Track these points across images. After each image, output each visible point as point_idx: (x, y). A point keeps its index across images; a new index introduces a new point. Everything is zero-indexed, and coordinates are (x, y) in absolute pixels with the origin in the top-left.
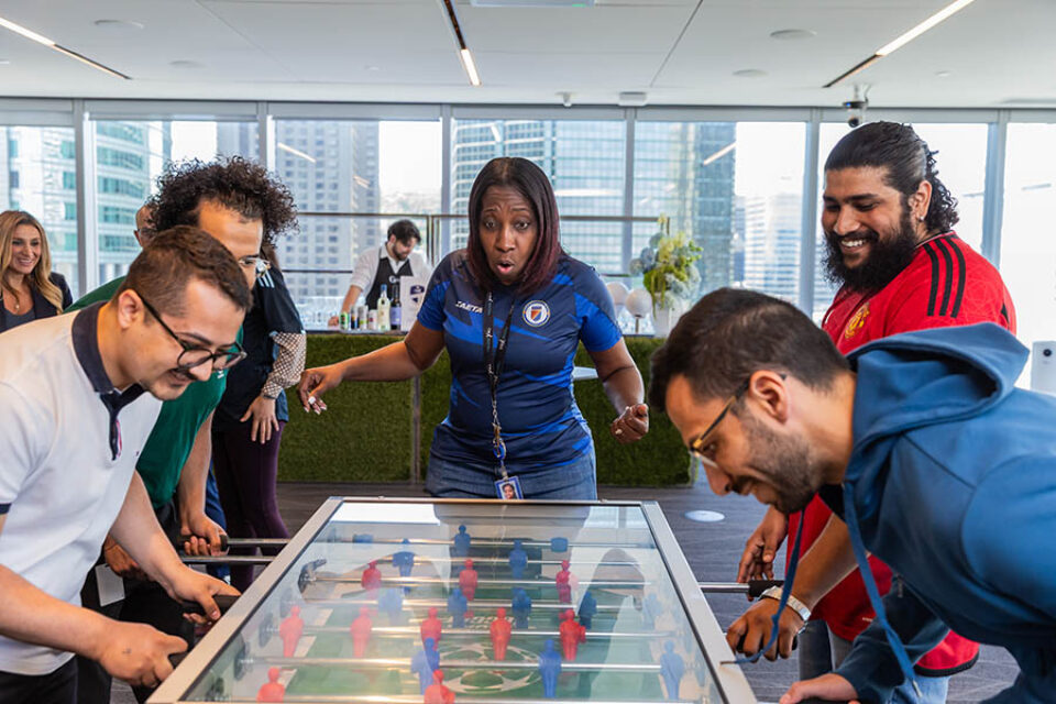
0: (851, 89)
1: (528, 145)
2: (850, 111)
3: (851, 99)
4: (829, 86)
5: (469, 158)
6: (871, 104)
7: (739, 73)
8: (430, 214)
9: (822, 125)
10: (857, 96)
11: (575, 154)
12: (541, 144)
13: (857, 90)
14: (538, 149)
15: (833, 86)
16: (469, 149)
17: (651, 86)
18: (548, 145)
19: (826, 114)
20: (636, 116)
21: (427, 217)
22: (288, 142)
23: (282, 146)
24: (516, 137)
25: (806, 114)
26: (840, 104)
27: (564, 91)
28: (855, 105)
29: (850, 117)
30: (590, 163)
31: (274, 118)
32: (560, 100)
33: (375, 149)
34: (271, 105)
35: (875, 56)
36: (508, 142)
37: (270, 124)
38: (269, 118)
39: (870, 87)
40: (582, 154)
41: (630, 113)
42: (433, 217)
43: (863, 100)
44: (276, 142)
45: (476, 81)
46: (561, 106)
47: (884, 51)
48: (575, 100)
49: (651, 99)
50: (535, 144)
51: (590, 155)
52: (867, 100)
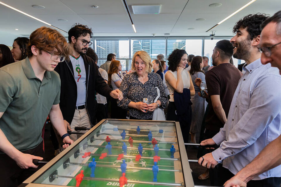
0: (212, 32)
1: (147, 47)
2: (211, 36)
3: (211, 34)
4: (207, 32)
5: (136, 50)
6: (215, 35)
7: (189, 29)
8: (127, 58)
9: (205, 40)
10: (213, 33)
11: (155, 49)
12: (149, 47)
13: (213, 32)
14: (148, 48)
15: (208, 32)
16: (136, 48)
17: (171, 32)
18: (150, 47)
19: (206, 38)
20: (168, 39)
21: (126, 59)
22: (99, 45)
23: (98, 46)
24: (144, 46)
25: (202, 38)
26: (209, 36)
27: (153, 33)
28: (212, 35)
29: (211, 38)
30: (158, 50)
31: (96, 40)
32: (152, 35)
33: (118, 48)
34: (95, 38)
35: (217, 25)
36: (143, 46)
37: (95, 41)
38: (95, 40)
39: (215, 32)
40: (157, 49)
41: (167, 38)
42: (127, 59)
43: (214, 34)
44: (97, 45)
45: (135, 32)
46: (153, 37)
47: (219, 23)
48: (155, 35)
49: (171, 35)
50: (148, 47)
51: (158, 49)
52: (215, 34)
